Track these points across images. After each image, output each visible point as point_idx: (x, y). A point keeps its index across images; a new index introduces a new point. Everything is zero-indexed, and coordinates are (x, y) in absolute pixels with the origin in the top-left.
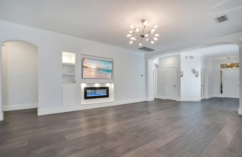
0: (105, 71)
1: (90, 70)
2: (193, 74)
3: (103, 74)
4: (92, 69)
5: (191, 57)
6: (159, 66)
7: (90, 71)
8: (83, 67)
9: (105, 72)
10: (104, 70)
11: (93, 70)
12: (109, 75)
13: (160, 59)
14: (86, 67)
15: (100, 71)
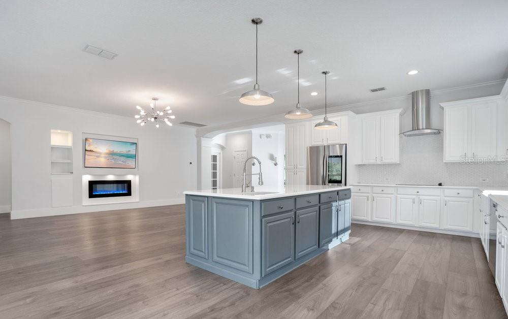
0: (122, 157)
1: (97, 155)
2: (271, 161)
3: (120, 161)
4: (100, 153)
5: (268, 136)
6: (225, 148)
7: (98, 157)
8: (86, 150)
9: (123, 159)
10: (121, 155)
11: (103, 155)
12: (131, 163)
13: (227, 137)
14: (90, 151)
15: (115, 157)
